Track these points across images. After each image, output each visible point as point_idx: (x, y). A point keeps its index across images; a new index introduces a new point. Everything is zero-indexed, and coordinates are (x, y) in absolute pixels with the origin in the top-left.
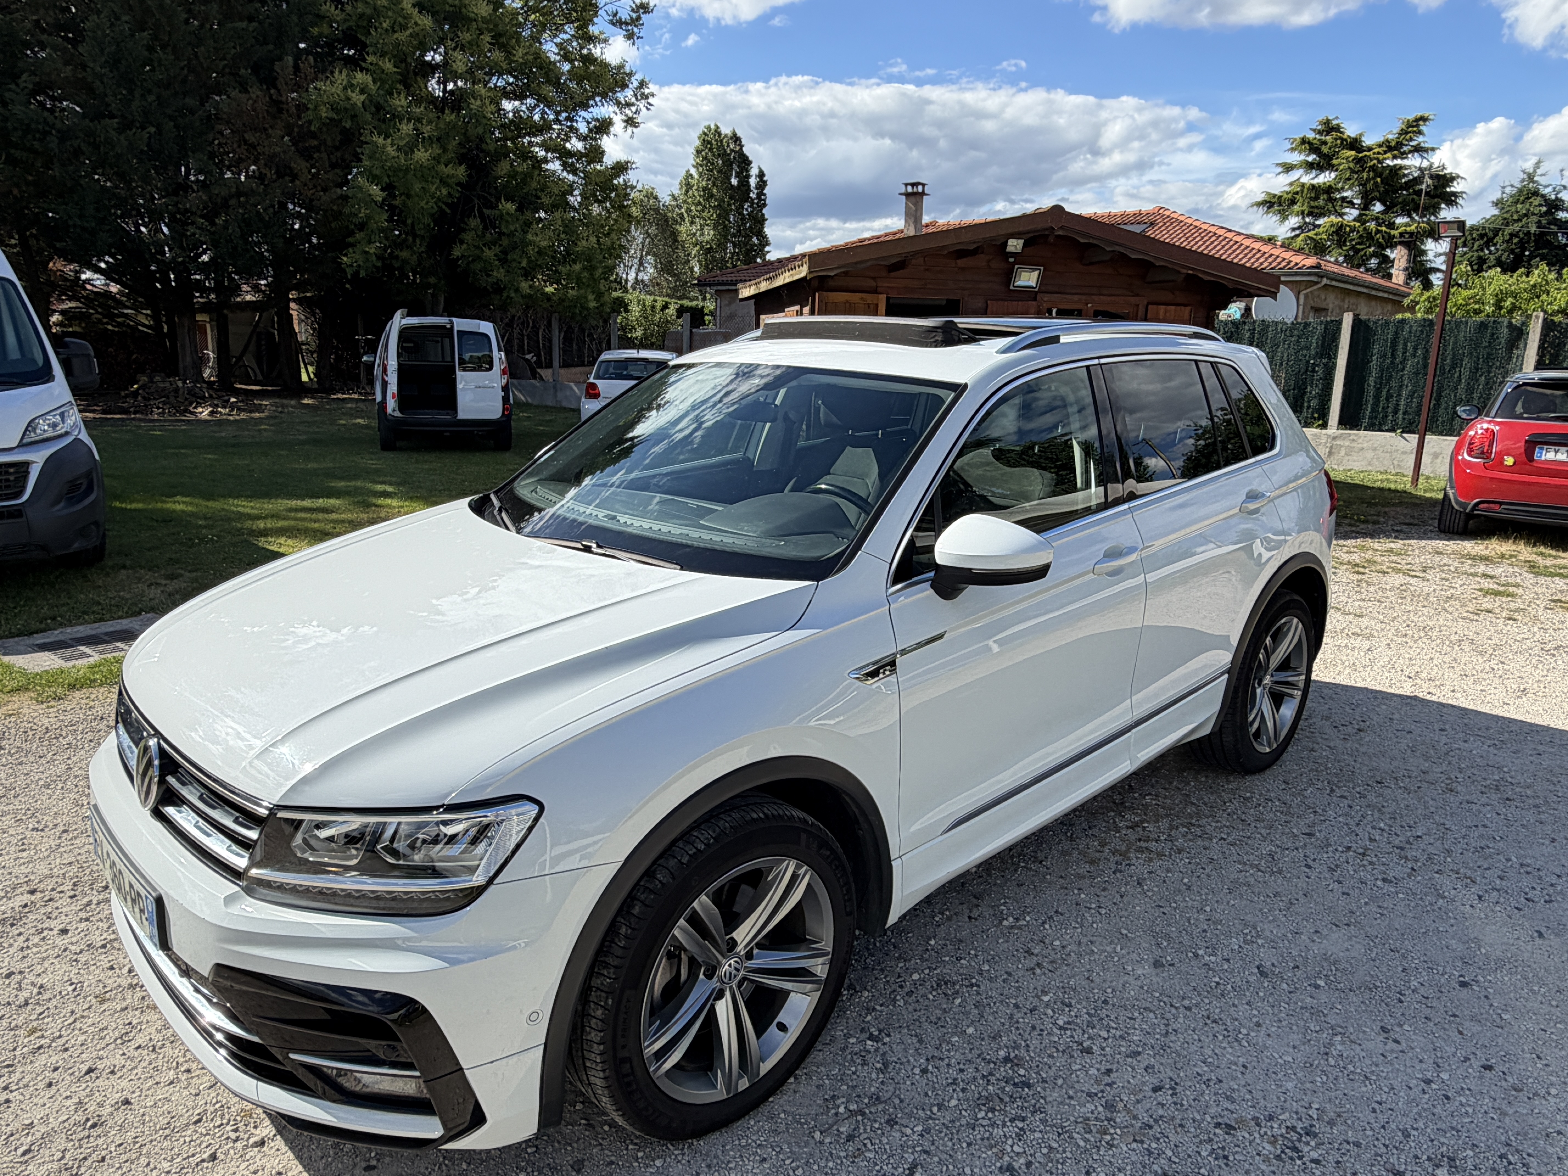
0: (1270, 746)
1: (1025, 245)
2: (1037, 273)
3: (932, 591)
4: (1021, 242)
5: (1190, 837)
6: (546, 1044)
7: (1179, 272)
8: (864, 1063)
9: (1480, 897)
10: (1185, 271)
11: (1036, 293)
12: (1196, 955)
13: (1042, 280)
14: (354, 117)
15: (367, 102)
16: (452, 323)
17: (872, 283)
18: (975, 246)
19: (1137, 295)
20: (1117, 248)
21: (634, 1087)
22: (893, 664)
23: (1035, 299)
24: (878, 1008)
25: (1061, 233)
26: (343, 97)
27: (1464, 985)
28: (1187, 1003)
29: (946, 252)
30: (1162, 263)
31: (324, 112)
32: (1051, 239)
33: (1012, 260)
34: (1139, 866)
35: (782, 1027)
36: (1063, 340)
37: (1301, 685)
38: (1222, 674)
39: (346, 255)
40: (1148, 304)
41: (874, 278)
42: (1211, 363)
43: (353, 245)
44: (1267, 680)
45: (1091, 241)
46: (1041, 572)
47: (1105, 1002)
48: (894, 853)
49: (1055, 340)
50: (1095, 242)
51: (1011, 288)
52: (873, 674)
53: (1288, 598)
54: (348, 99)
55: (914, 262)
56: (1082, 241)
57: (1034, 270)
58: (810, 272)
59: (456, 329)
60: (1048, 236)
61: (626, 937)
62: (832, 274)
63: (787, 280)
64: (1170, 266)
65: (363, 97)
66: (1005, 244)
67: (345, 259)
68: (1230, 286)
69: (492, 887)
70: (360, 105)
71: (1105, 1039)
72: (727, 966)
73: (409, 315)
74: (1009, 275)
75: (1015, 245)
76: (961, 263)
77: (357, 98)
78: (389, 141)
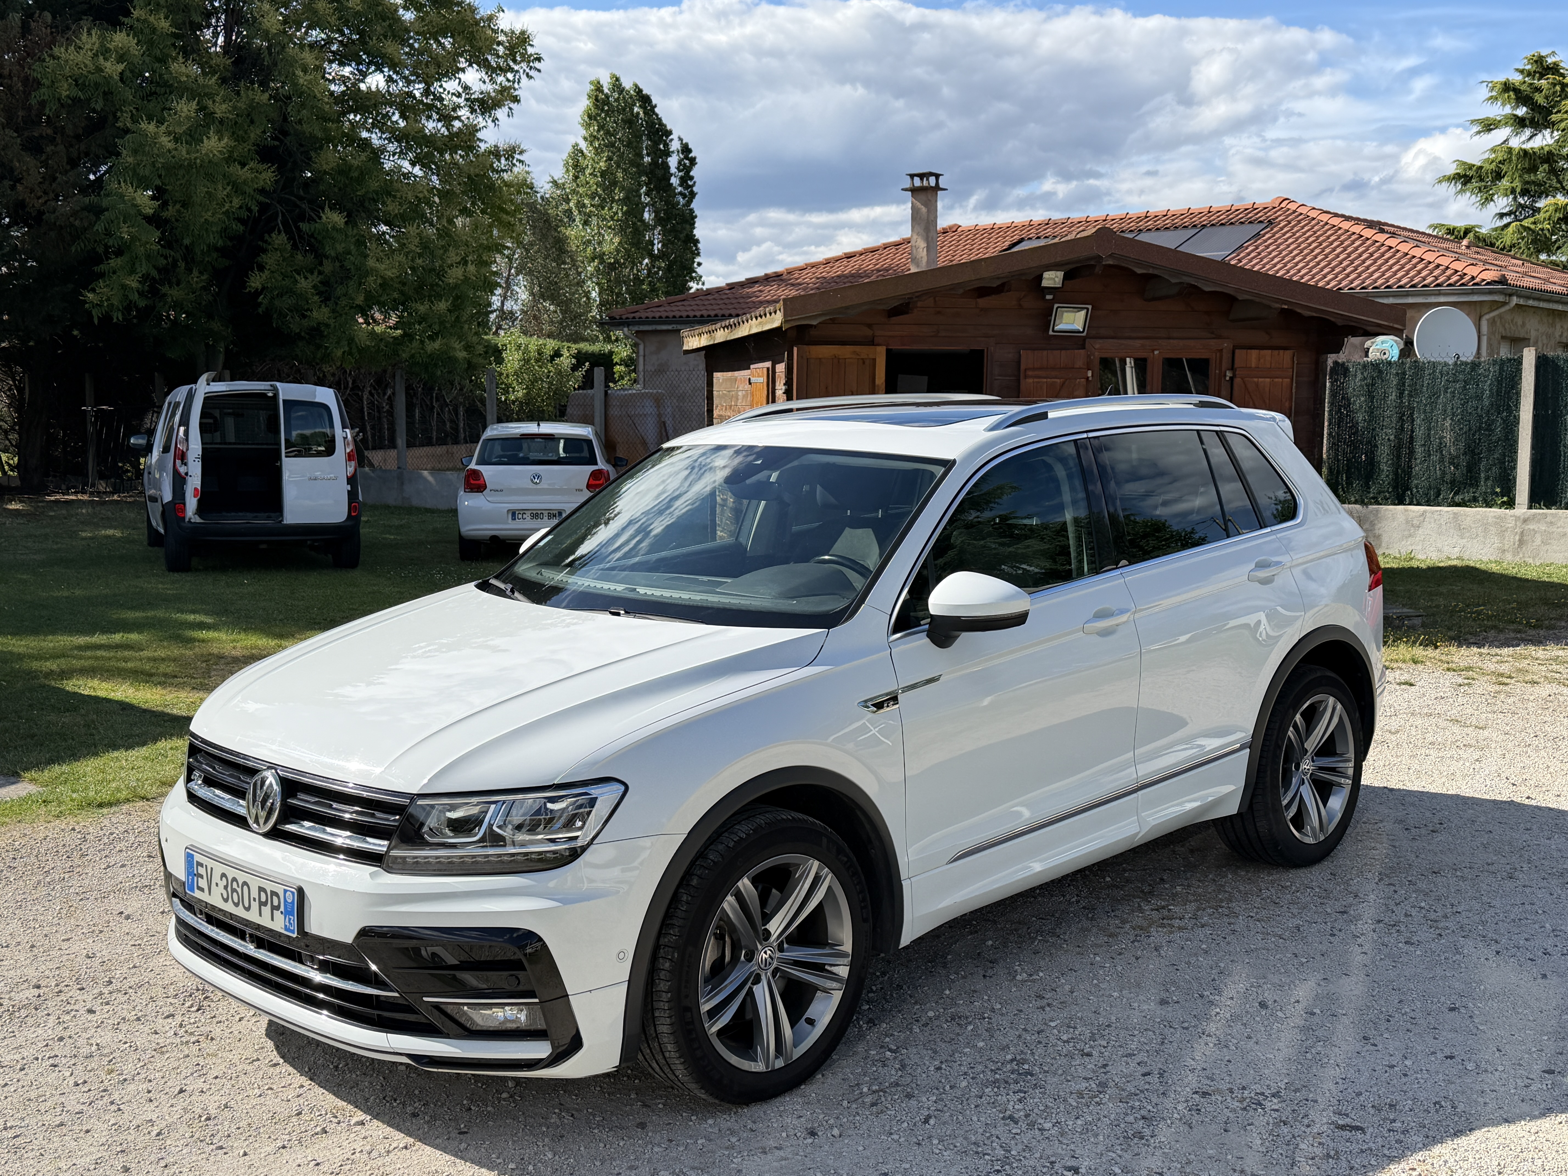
0: (1315, 836)
1: (1066, 278)
2: (1083, 313)
3: (928, 640)
4: (1060, 275)
6: (629, 981)
7: (1269, 307)
10: (1277, 306)
11: (1084, 338)
13: (1091, 322)
14: (108, 94)
15: (128, 74)
16: (275, 389)
17: (869, 332)
18: (999, 283)
19: (1219, 337)
20: (1186, 279)
21: (694, 1036)
22: (894, 699)
23: (1083, 347)
25: (1111, 262)
26: (92, 67)
29: (961, 291)
30: (1246, 297)
31: (65, 90)
32: (1098, 270)
33: (1049, 297)
34: (1158, 937)
35: (811, 1022)
36: (1051, 415)
37: (1351, 772)
38: (1242, 748)
39: (93, 290)
40: (1235, 347)
41: (870, 326)
42: (1216, 432)
43: (102, 275)
44: (1307, 765)
45: (1151, 271)
46: (1019, 619)
48: (904, 873)
49: (1044, 416)
50: (1156, 272)
51: (1051, 333)
52: (879, 706)
54: (99, 70)
55: (919, 304)
56: (1139, 271)
57: (1083, 309)
58: (786, 321)
59: (281, 397)
60: (1093, 266)
61: (688, 903)
62: (814, 323)
63: (755, 330)
64: (1257, 300)
65: (120, 67)
66: (1040, 278)
67: (90, 296)
68: (1340, 322)
69: (592, 847)
70: (117, 78)
72: (764, 955)
74: (1046, 317)
75: (1052, 278)
76: (983, 302)
77: (112, 68)
78: (163, 128)
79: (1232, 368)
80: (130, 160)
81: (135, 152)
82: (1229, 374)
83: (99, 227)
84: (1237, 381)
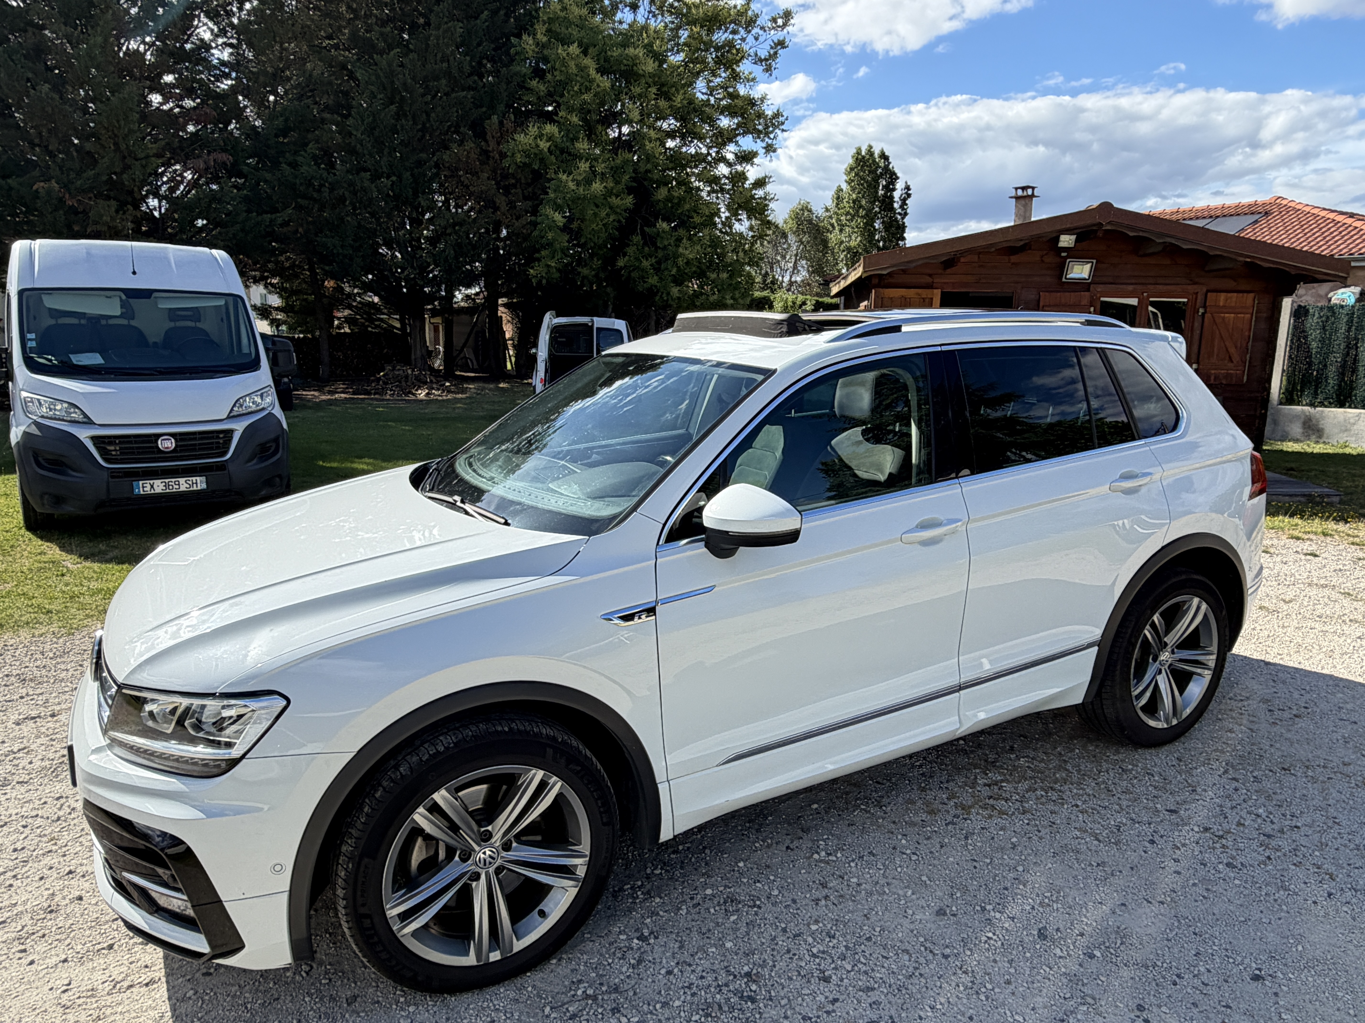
0: (1167, 720)
1: (1077, 241)
2: (1089, 266)
3: (705, 550)
4: (1073, 237)
5: (1044, 800)
6: (290, 891)
7: (1236, 260)
8: (623, 958)
9: (1330, 895)
10: (1241, 259)
11: (1089, 284)
12: (983, 909)
13: (1095, 272)
14: (542, 160)
15: (553, 148)
16: (593, 321)
17: (929, 280)
18: (1022, 243)
19: (1195, 283)
20: (1169, 240)
21: (376, 939)
22: (651, 611)
23: (1088, 290)
24: (661, 913)
25: (1109, 227)
26: (533, 145)
27: (1256, 978)
28: (948, 951)
29: (993, 249)
30: (1217, 253)
31: (519, 158)
32: (1100, 234)
33: (1064, 254)
34: (976, 821)
35: (543, 914)
36: (905, 329)
37: (1212, 664)
38: (1090, 646)
39: (532, 268)
40: (1208, 291)
41: (930, 275)
42: (1097, 348)
43: (539, 260)
44: (1165, 656)
45: (1141, 234)
46: (792, 537)
47: (869, 939)
48: (659, 775)
49: (897, 329)
50: (1145, 235)
51: (1064, 280)
52: (628, 618)
53: (1184, 577)
54: (537, 146)
55: (962, 260)
56: (1131, 234)
57: (1088, 262)
58: (865, 272)
59: (595, 326)
60: (1096, 231)
62: (885, 272)
63: (854, 279)
64: (1225, 255)
65: (548, 144)
66: (1057, 239)
67: (532, 271)
68: (1293, 272)
69: (244, 761)
70: (546, 150)
71: (848, 972)
72: (483, 853)
73: (558, 315)
74: (1061, 268)
75: (1066, 241)
76: (1014, 259)
77: (544, 145)
78: (571, 177)
79: (1205, 307)
80: (552, 195)
81: (555, 191)
82: (1201, 311)
83: (536, 233)
84: (1208, 316)
